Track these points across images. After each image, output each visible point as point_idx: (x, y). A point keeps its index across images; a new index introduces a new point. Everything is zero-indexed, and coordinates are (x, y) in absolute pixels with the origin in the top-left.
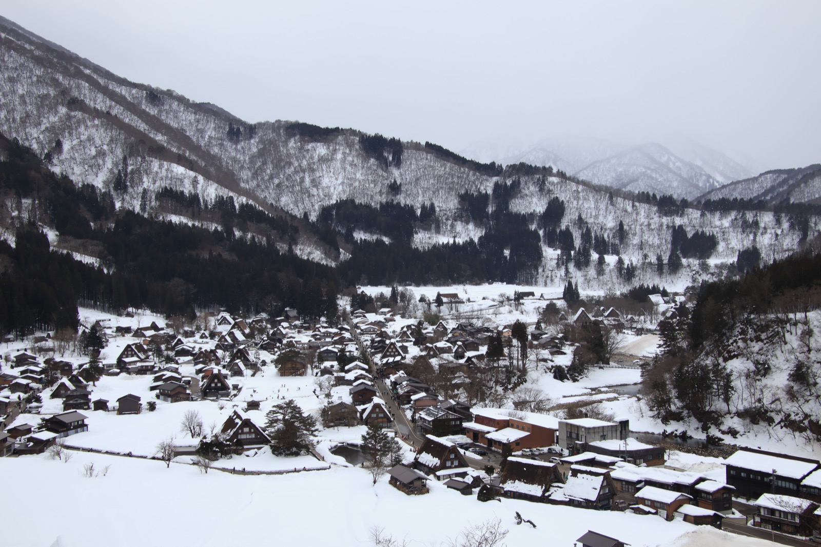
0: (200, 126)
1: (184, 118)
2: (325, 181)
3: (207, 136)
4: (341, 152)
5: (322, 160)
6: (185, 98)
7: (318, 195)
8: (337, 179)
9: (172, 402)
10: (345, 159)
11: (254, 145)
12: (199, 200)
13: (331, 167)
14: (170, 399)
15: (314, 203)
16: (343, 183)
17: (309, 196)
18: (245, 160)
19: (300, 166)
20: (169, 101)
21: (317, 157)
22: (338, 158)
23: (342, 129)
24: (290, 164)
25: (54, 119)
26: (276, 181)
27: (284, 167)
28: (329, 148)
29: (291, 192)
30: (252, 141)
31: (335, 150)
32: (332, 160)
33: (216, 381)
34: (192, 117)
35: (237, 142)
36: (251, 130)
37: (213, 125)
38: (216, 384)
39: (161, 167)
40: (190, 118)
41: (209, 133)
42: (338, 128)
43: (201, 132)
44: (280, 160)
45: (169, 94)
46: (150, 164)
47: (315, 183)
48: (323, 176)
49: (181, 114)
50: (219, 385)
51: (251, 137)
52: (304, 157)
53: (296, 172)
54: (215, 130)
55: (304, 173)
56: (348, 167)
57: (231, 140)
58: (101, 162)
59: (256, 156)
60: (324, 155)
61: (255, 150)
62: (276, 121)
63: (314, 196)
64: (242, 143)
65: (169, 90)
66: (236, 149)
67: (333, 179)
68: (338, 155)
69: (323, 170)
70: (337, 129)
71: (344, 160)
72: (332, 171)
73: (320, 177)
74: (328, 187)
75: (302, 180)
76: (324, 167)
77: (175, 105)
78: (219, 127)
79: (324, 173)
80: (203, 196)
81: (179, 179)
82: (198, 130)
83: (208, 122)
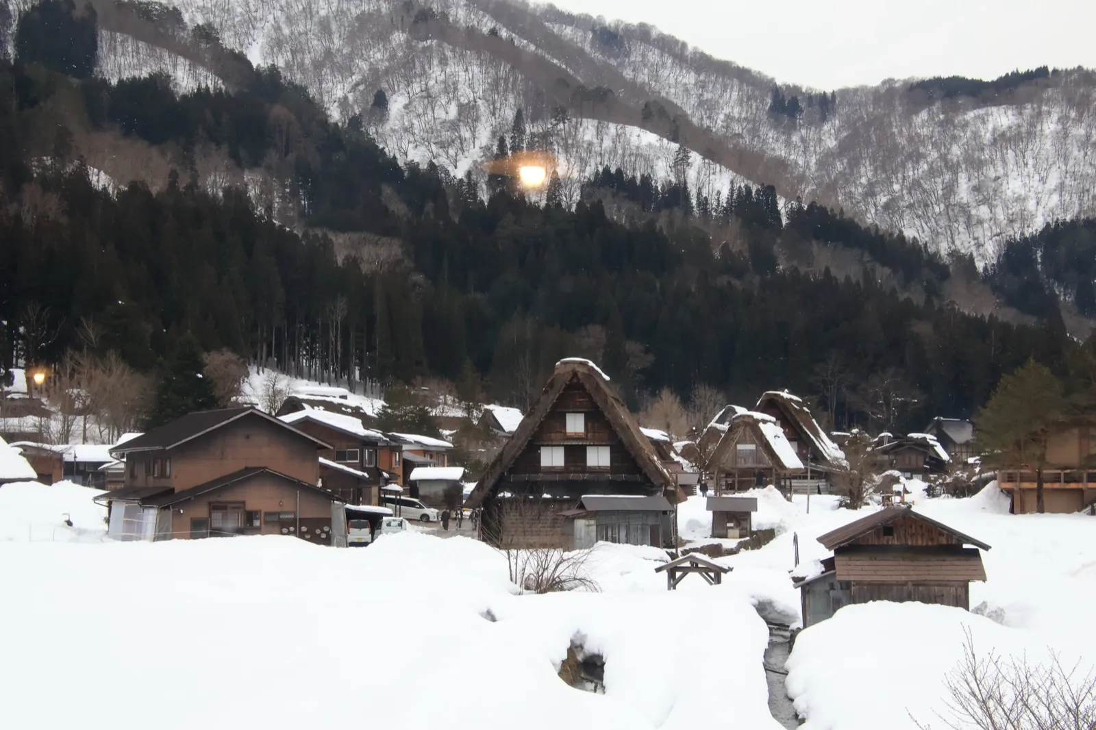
0: (707, 96)
1: (672, 81)
2: (1014, 186)
3: (722, 117)
4: (1055, 117)
5: (1002, 140)
6: (677, 42)
7: (993, 219)
8: (1043, 181)
9: (162, 534)
10: (1066, 135)
11: (829, 136)
12: (687, 197)
13: (1028, 154)
14: (151, 516)
15: (981, 240)
16: (1061, 187)
17: (969, 225)
18: (808, 167)
19: (943, 157)
20: (640, 47)
21: (988, 135)
22: (1047, 132)
23: (1055, 71)
24: (917, 157)
25: (377, 55)
26: (883, 199)
27: (903, 166)
28: (1020, 114)
29: (918, 216)
30: (826, 128)
31: (1039, 115)
32: (1031, 135)
33: (575, 424)
34: (690, 78)
35: (790, 129)
36: (824, 105)
37: (735, 95)
38: (575, 453)
39: (599, 133)
40: (685, 81)
41: (727, 110)
42: (1045, 69)
43: (710, 107)
44: (894, 150)
45: (643, 34)
46: (576, 129)
47: (986, 193)
48: (1006, 175)
49: (666, 73)
50: (599, 457)
51: (824, 119)
52: (954, 138)
53: (932, 172)
54: (741, 105)
55: (956, 173)
56: (1076, 153)
57: (777, 123)
58: (466, 134)
59: (833, 154)
60: (1010, 128)
61: (831, 143)
62: (884, 83)
63: (980, 222)
64: (803, 131)
65: (642, 25)
66: (788, 144)
67: (1035, 182)
68: (1045, 126)
69: (1005, 163)
70: (1042, 71)
71: (1062, 136)
72: (1031, 162)
73: (997, 178)
74: (1021, 199)
75: (950, 189)
76: (1010, 154)
77: (654, 56)
78: (749, 98)
79: (1010, 166)
80: (699, 194)
81: (641, 155)
82: (701, 103)
83: (725, 88)
